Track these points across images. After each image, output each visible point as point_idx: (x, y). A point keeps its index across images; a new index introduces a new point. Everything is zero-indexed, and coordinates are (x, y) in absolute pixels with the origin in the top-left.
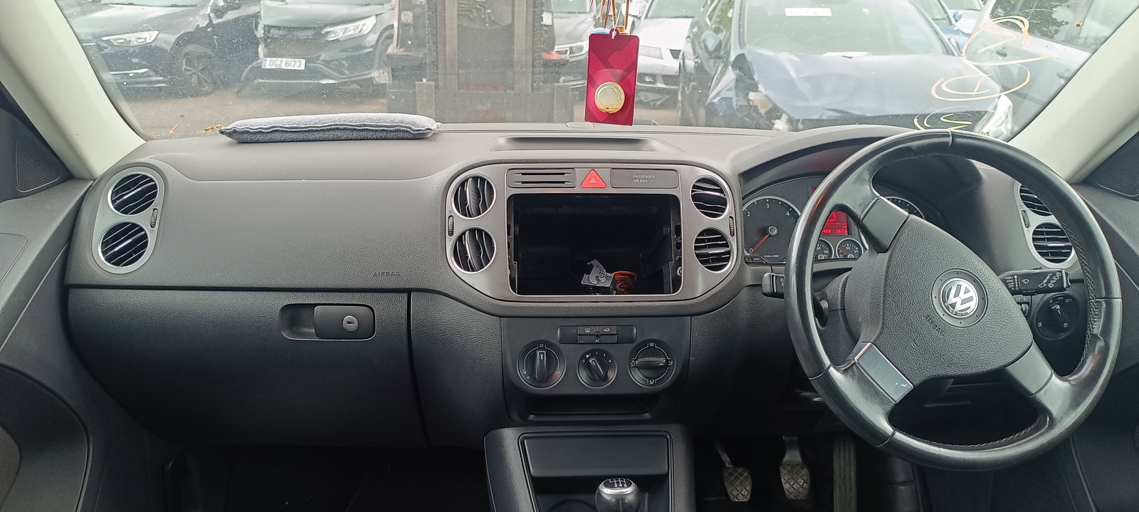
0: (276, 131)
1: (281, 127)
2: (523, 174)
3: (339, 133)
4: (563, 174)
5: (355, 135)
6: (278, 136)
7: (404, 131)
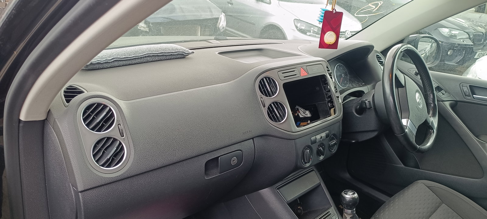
0: (116, 61)
1: (118, 58)
2: (283, 73)
3: (149, 59)
4: (294, 71)
5: (157, 58)
6: (116, 64)
7: (181, 54)
